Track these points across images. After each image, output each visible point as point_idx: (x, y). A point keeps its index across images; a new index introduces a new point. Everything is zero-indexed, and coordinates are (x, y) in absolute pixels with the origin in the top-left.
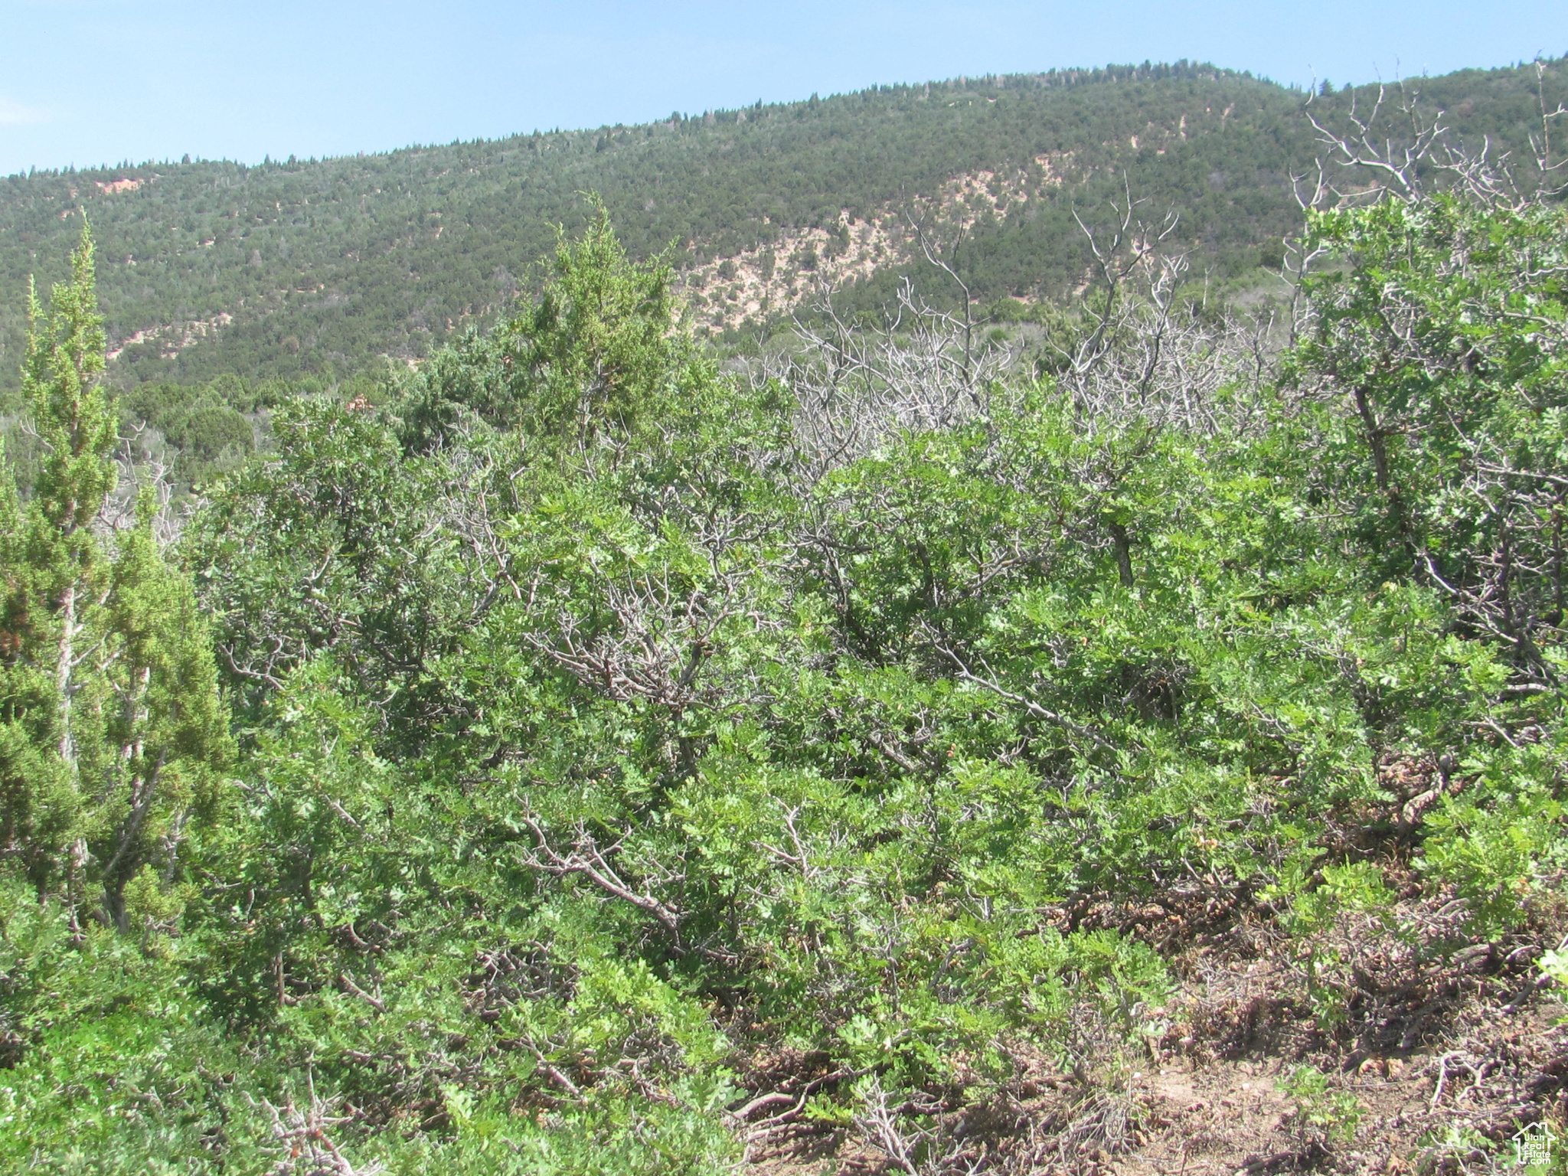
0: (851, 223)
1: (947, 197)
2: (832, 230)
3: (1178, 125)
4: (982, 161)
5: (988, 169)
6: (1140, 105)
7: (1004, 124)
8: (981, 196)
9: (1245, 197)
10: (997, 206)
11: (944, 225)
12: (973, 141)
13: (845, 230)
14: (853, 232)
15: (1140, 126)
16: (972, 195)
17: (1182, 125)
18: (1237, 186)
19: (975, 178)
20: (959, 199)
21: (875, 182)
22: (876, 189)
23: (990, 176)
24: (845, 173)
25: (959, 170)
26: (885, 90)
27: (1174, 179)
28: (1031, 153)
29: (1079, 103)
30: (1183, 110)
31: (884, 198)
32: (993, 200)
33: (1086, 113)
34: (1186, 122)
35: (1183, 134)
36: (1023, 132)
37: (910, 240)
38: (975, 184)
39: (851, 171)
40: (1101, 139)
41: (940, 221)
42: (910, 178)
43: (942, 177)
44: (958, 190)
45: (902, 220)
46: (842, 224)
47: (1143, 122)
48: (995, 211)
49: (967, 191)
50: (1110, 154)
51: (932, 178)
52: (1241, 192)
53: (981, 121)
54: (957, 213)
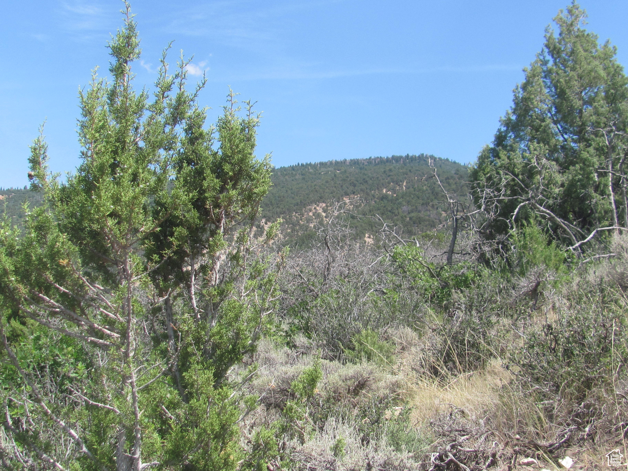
0: (266, 224)
1: (306, 213)
2: (258, 226)
3: (402, 184)
4: (321, 199)
5: (323, 202)
6: (389, 176)
7: (335, 183)
8: (319, 213)
9: (413, 217)
10: (326, 217)
11: (303, 225)
12: (321, 190)
13: (263, 227)
14: (266, 228)
15: (388, 185)
16: (316, 213)
17: (405, 184)
18: (412, 212)
19: (318, 206)
20: (311, 214)
21: (279, 207)
22: (278, 210)
23: (324, 205)
24: (269, 203)
25: (311, 203)
26: (302, 165)
27: (389, 209)
28: (342, 196)
29: (366, 175)
30: (405, 178)
31: (281, 213)
32: (324, 214)
33: (367, 179)
34: (406, 183)
35: (404, 188)
36: (342, 186)
37: (289, 231)
38: (318, 208)
39: (271, 202)
40: (371, 190)
41: (302, 223)
42: (292, 205)
43: (305, 206)
44: (310, 210)
45: (287, 222)
46: (262, 224)
47: (389, 183)
48: (325, 219)
49: (314, 211)
50: (374, 196)
51: (302, 205)
52: (413, 215)
53: (327, 182)
54: (309, 220)
